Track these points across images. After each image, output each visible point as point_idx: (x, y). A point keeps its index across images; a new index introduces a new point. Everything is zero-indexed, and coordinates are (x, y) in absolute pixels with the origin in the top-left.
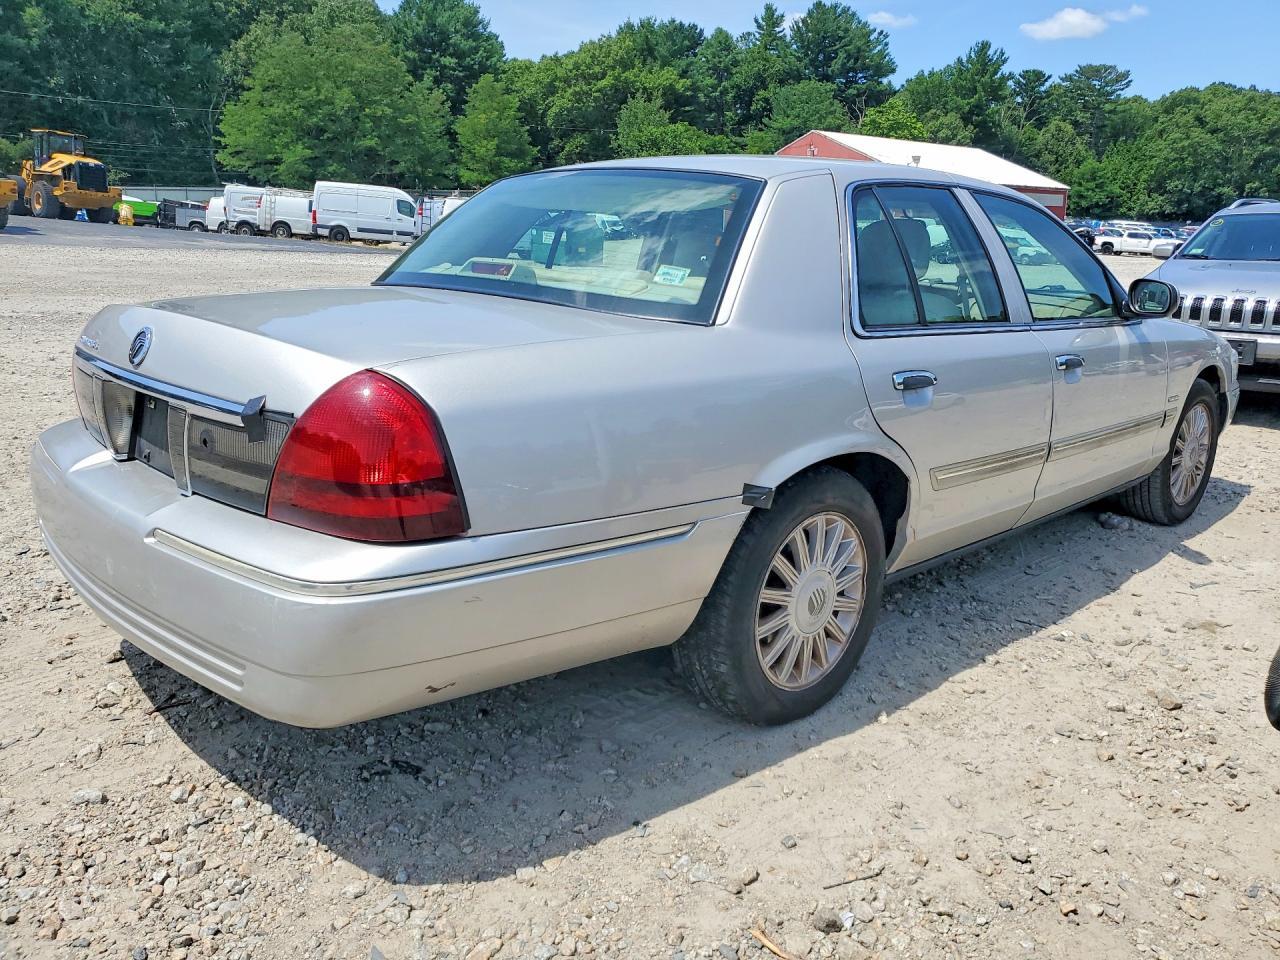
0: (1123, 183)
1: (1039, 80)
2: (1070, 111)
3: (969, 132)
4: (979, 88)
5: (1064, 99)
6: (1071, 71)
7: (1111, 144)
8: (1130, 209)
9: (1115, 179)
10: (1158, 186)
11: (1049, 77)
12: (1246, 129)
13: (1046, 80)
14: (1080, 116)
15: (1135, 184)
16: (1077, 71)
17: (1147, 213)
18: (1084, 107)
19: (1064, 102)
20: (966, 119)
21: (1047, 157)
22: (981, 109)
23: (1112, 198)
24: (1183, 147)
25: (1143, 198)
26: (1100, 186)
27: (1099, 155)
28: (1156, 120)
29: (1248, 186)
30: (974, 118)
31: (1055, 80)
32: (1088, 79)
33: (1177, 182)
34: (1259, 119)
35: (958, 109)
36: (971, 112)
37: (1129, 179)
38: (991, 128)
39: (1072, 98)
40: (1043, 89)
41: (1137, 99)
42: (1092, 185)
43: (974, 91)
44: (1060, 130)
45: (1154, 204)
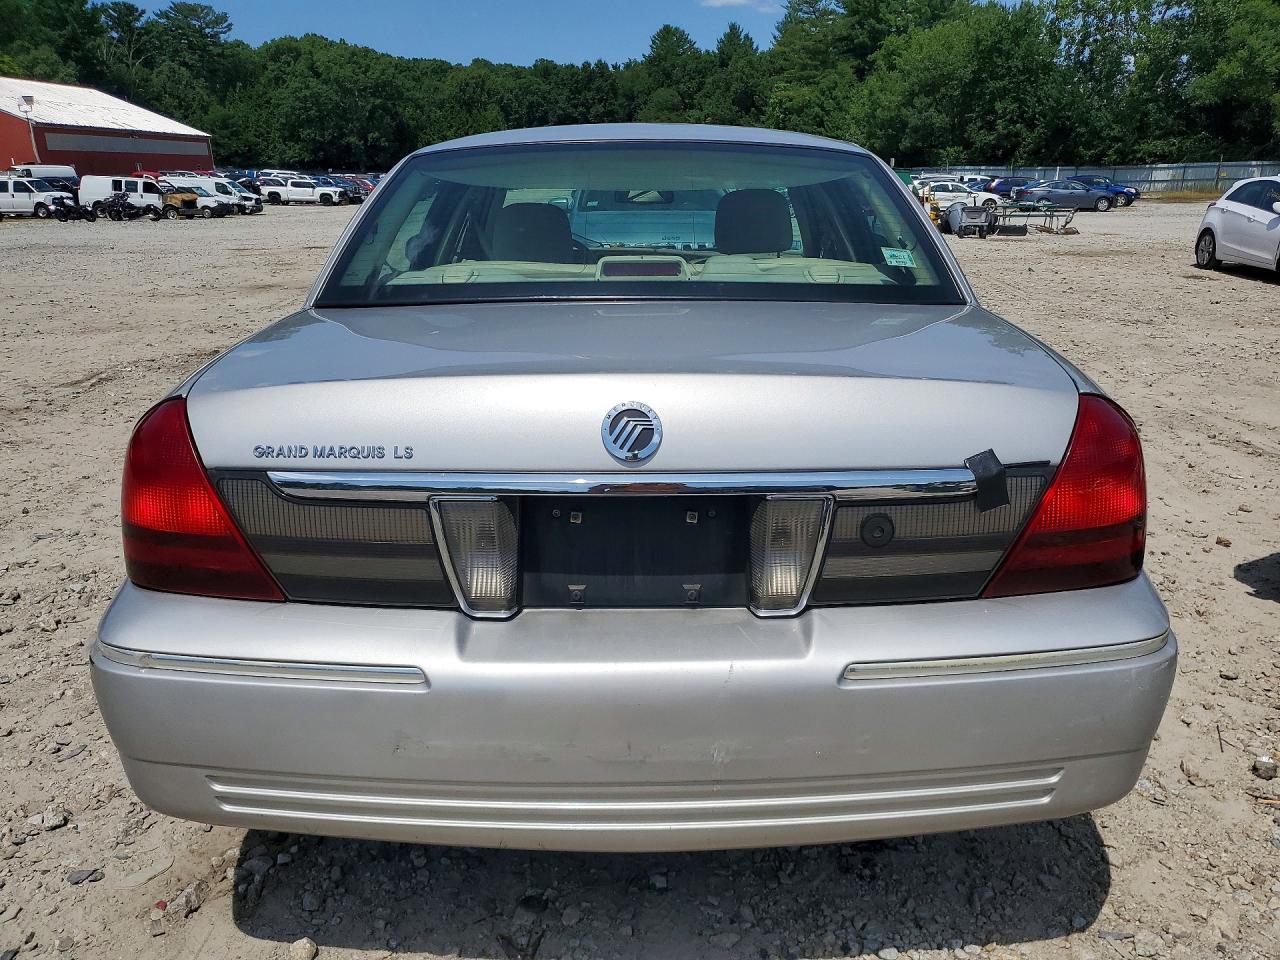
0: (256, 131)
1: (132, 14)
2: (176, 52)
3: (71, 68)
4: (70, 19)
5: (166, 38)
6: (165, 7)
7: (231, 89)
8: (270, 158)
9: (247, 127)
10: (291, 134)
11: (143, 12)
12: (356, 82)
13: (140, 15)
14: (188, 57)
15: (268, 133)
16: (171, 7)
17: (289, 162)
18: (190, 48)
19: (167, 41)
20: (64, 54)
21: (167, 100)
22: (78, 42)
23: (250, 146)
24: (305, 97)
25: (281, 147)
26: (235, 134)
27: (222, 101)
28: (265, 67)
29: (370, 135)
30: (73, 53)
31: (149, 16)
32: (186, 17)
33: (308, 131)
34: (365, 73)
35: (50, 41)
36: (66, 46)
37: (261, 126)
38: (95, 65)
39: (174, 37)
40: (138, 24)
41: (239, 44)
42: (226, 132)
43: (65, 23)
44: (174, 72)
45: (293, 151)
